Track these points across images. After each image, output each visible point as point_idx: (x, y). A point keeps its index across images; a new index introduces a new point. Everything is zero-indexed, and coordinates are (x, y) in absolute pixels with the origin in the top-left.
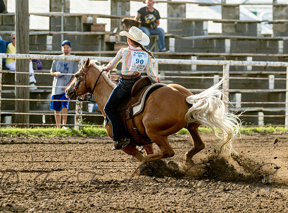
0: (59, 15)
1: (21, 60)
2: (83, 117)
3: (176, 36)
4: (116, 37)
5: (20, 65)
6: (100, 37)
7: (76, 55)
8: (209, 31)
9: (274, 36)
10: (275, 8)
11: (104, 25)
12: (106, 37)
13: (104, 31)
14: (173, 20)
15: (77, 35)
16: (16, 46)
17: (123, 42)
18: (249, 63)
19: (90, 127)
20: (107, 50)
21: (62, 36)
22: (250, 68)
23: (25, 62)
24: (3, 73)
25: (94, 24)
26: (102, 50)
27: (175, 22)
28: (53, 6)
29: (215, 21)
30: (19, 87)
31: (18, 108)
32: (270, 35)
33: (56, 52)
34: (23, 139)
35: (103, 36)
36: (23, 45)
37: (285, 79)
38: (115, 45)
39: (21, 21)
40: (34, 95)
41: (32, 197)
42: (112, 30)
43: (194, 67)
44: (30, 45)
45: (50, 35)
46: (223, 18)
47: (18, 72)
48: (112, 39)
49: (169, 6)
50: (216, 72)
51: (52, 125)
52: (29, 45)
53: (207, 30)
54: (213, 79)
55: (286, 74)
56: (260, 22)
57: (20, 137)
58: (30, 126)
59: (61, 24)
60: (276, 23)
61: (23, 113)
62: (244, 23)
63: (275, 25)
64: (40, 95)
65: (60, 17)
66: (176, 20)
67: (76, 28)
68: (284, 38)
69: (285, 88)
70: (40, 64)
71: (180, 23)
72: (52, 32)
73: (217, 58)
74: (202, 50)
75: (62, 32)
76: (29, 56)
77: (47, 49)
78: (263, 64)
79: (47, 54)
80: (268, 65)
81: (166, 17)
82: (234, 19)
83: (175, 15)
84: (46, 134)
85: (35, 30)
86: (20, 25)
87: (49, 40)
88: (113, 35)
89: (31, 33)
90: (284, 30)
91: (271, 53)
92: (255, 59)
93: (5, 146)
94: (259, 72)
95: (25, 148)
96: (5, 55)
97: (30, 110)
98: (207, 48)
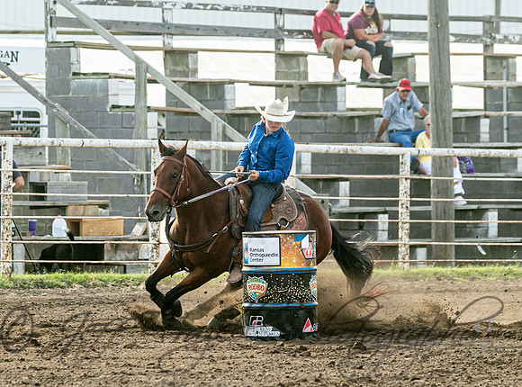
0: (499, 85)
1: (440, 157)
5: (438, 165)
16: (431, 135)
21: (505, 118)
23: (446, 161)
24: (412, 180)
28: (489, 71)
30: (438, 202)
31: (437, 235)
33: (496, 144)
34: (446, 284)
36: (442, 134)
39: (438, 95)
40: (461, 213)
41: (463, 376)
44: (454, 133)
45: (486, 117)
47: (436, 178)
57: (441, 282)
58: (457, 263)
59: (502, 100)
64: (471, 213)
65: (501, 88)
72: (488, 113)
75: (505, 112)
76: (453, 152)
77: (481, 140)
84: (483, 275)
85: (461, 110)
86: (438, 102)
87: (485, 125)
89: (455, 115)
96: (413, 151)
97: (456, 237)
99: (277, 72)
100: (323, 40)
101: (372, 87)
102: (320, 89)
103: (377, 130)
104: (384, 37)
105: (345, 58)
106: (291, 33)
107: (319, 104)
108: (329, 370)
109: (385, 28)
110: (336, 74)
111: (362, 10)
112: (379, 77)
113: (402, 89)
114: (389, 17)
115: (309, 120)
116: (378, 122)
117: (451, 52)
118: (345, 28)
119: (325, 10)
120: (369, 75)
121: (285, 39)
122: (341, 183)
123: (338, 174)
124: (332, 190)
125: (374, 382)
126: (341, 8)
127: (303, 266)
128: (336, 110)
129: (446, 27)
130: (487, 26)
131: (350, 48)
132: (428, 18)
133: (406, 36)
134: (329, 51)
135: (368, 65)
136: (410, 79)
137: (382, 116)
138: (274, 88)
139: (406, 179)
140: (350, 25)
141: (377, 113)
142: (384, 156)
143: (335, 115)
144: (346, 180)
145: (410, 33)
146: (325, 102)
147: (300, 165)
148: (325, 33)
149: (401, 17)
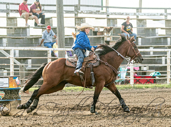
1: (61, 51)
3: (142, 36)
5: (60, 54)
6: (102, 38)
12: (105, 38)
14: (140, 28)
16: (58, 44)
17: (114, 41)
23: (63, 52)
24: (52, 59)
25: (98, 31)
27: (141, 29)
28: (76, 22)
29: (162, 29)
36: (62, 43)
38: (110, 42)
39: (60, 31)
41: (70, 123)
43: (152, 53)
46: (166, 27)
48: (108, 39)
49: (137, 21)
52: (65, 43)
53: (158, 33)
54: (162, 59)
57: (62, 92)
58: (67, 86)
70: (71, 53)
71: (143, 30)
73: (164, 47)
74: (156, 43)
76: (65, 49)
81: (136, 27)
83: (141, 26)
84: (75, 90)
85: (68, 36)
86: (60, 33)
88: (109, 37)
89: (66, 37)
93: (54, 97)
95: (64, 98)
96: (52, 49)
98: (158, 43)
99: (7, 24)
100: (22, 13)
101: (38, 28)
102: (21, 29)
103: (40, 42)
104: (42, 12)
105: (29, 19)
106: (12, 11)
107: (21, 34)
108: (25, 121)
109: (42, 9)
110: (26, 24)
111: (35, 3)
112: (41, 25)
113: (48, 29)
114: (44, 5)
115: (18, 39)
116: (40, 40)
117: (64, 16)
118: (29, 9)
119: (23, 3)
120: (37, 24)
121: (10, 13)
122: (28, 60)
123: (28, 57)
124: (26, 62)
125: (40, 125)
126: (28, 3)
127: (16, 87)
128: (26, 36)
129: (62, 8)
130: (76, 8)
131: (31, 15)
132: (56, 5)
133: (49, 11)
134: (24, 17)
135: (37, 21)
136: (51, 26)
137: (41, 38)
138: (6, 29)
139: (50, 58)
140: (31, 8)
141: (40, 37)
142: (43, 51)
143: (26, 38)
144: (30, 59)
145: (51, 10)
146: (23, 33)
147: (15, 54)
148: (23, 11)
149: (48, 5)
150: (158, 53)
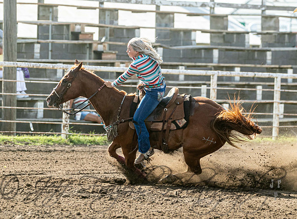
0: (47, 23)
1: (8, 67)
2: (70, 126)
3: (164, 45)
4: (104, 46)
5: (7, 72)
6: (88, 46)
7: (64, 63)
8: (197, 41)
9: (263, 47)
10: (263, 19)
11: (92, 34)
12: (94, 46)
13: (92, 40)
14: (161, 30)
15: (65, 44)
16: (3, 54)
17: (110, 51)
18: (237, 73)
19: (77, 135)
20: (94, 59)
21: (50, 44)
22: (237, 78)
23: (12, 70)
25: (82, 32)
26: (90, 59)
27: (163, 31)
28: (41, 14)
29: (203, 31)
30: (6, 95)
31: (5, 116)
32: (258, 46)
33: (44, 60)
34: (10, 146)
35: (91, 45)
36: (10, 53)
37: (272, 90)
38: (103, 54)
39: (9, 29)
40: (21, 102)
42: (100, 39)
43: (182, 77)
44: (18, 53)
45: (38, 43)
46: (211, 28)
47: (5, 80)
48: (100, 48)
49: (157, 16)
50: (204, 82)
51: (39, 133)
52: (16, 53)
53: (195, 40)
54: (200, 89)
55: (274, 85)
56: (248, 33)
57: (7, 145)
58: (17, 134)
59: (49, 33)
60: (265, 34)
61: (10, 121)
62: (233, 33)
63: (264, 36)
64: (27, 103)
65: (48, 25)
66: (164, 30)
67: (64, 36)
68: (273, 49)
69: (273, 99)
70: (28, 72)
71: (168, 33)
72: (39, 41)
73: (205, 68)
74: (190, 60)
75: (50, 40)
76: (17, 64)
77: (35, 57)
78: (251, 74)
79: (34, 62)
80: (256, 76)
81: (154, 26)
82: (222, 29)
83: (164, 24)
84: (33, 142)
86: (8, 33)
87: (37, 48)
88: (101, 44)
89: (19, 41)
90: (272, 41)
91: (260, 64)
92: (243, 69)
94: (247, 83)
95: (11, 156)
97: (17, 118)
98: (195, 58)
150: (193, 77)
